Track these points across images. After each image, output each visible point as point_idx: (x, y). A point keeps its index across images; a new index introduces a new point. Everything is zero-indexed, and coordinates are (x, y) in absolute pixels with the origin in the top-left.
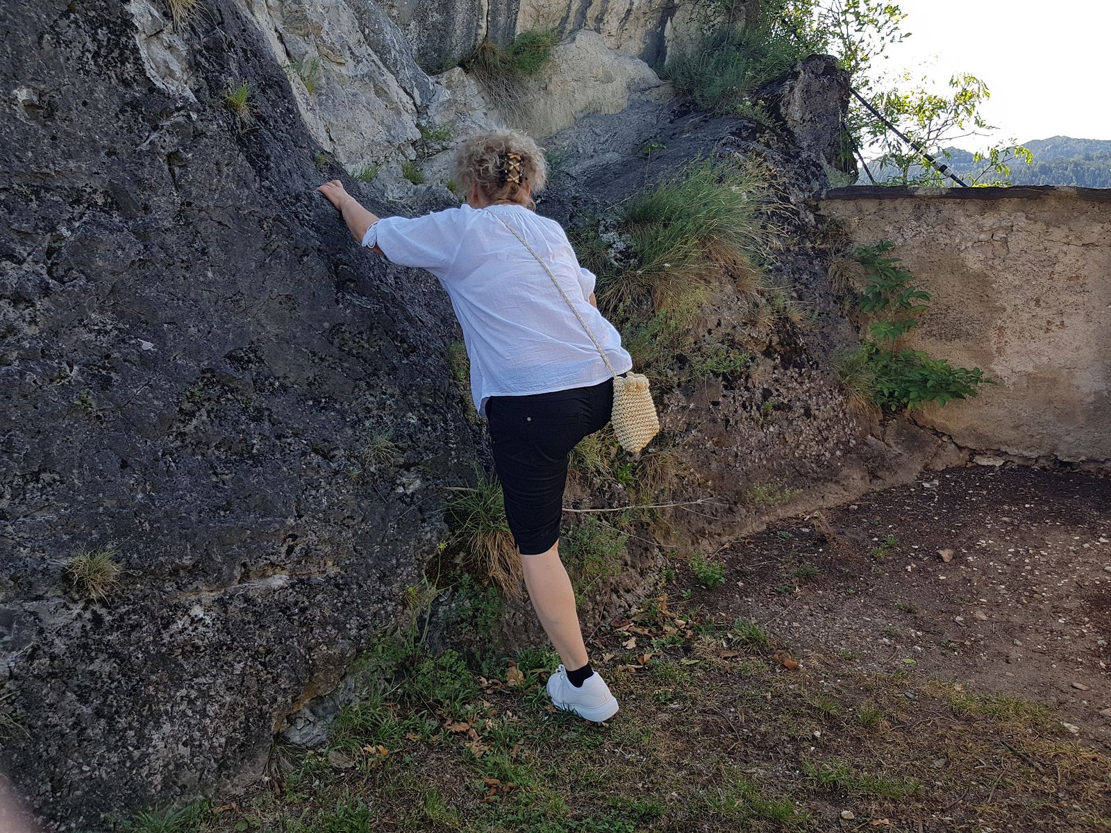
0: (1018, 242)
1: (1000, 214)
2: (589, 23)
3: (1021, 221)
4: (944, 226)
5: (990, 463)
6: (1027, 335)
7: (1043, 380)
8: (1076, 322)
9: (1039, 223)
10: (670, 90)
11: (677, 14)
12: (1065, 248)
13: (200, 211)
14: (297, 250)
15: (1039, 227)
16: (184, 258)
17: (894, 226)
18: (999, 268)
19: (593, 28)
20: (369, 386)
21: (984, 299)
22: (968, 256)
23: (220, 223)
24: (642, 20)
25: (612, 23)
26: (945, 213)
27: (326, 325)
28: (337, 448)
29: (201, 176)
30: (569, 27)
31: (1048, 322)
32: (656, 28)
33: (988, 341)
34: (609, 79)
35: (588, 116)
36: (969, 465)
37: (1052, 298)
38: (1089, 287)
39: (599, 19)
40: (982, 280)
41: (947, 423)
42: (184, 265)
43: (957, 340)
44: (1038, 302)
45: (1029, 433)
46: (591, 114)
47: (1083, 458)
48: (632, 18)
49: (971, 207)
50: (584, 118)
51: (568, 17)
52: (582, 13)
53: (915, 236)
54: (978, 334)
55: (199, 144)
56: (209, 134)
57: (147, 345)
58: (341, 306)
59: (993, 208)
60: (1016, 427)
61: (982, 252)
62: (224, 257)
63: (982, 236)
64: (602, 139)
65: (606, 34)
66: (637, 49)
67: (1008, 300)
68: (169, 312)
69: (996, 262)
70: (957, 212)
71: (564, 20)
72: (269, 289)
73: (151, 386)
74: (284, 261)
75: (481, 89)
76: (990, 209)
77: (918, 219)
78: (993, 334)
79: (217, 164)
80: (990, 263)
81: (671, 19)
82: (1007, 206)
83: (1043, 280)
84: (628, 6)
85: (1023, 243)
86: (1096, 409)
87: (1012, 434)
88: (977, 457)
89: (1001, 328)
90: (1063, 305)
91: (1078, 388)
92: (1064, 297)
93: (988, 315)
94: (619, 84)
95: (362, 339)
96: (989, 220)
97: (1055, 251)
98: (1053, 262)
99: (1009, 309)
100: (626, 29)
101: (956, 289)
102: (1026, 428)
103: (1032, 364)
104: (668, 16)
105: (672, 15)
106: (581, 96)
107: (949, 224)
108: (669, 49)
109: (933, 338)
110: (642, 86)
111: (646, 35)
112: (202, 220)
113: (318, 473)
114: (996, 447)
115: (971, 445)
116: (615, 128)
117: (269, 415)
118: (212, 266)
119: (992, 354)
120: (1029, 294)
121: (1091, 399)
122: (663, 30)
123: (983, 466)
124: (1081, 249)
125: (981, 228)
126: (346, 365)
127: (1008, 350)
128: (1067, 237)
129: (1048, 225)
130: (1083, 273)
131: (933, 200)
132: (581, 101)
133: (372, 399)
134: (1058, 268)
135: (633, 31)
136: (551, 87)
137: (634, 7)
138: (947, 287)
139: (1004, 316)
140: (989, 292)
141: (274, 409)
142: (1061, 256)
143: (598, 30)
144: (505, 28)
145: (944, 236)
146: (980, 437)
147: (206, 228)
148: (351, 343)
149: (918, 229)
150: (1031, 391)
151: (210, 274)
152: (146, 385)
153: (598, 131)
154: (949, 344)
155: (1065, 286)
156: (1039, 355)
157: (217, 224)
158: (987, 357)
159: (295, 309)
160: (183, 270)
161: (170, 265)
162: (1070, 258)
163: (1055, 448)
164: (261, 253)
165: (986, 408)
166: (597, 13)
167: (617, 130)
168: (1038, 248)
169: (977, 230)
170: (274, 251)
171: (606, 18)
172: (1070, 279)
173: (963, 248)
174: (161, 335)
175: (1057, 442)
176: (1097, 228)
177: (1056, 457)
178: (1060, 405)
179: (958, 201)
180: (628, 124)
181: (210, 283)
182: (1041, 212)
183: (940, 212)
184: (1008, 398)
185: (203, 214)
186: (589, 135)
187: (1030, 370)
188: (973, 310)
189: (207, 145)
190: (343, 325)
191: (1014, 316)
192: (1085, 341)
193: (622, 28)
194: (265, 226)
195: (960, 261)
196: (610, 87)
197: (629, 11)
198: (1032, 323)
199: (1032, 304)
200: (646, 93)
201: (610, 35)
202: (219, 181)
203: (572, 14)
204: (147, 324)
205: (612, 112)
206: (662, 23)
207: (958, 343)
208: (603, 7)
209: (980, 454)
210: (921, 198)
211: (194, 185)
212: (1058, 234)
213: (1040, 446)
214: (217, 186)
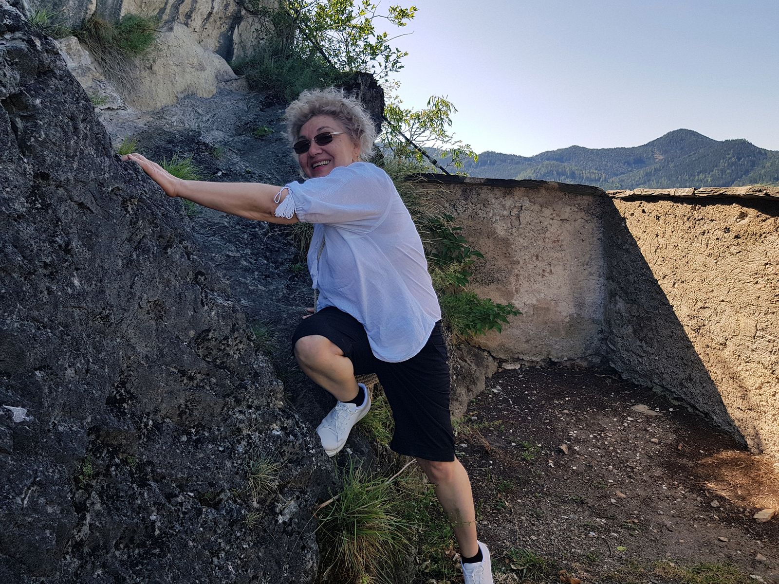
0: (525, 217)
1: (514, 198)
2: (181, 17)
3: (527, 204)
4: (482, 205)
5: (513, 368)
6: (532, 279)
7: (542, 309)
8: (558, 269)
9: (537, 205)
10: (245, 84)
11: (242, 23)
12: (551, 222)
13: (57, 187)
14: (161, 239)
15: (537, 208)
17: (450, 204)
18: (515, 234)
19: (183, 22)
20: (238, 402)
21: (507, 255)
22: (497, 226)
23: (81, 205)
24: (218, 23)
25: (197, 21)
26: (483, 196)
28: (223, 491)
30: (165, 17)
31: (543, 270)
32: (228, 32)
33: (510, 284)
34: (202, 68)
35: (187, 97)
36: (500, 370)
37: (545, 254)
38: (565, 247)
39: (188, 16)
40: (506, 242)
41: (487, 342)
43: (492, 284)
44: (537, 256)
45: (534, 345)
46: (189, 96)
47: (566, 358)
48: (212, 19)
49: (498, 193)
50: (184, 98)
53: (465, 211)
54: (504, 280)
57: (19, 414)
59: (511, 194)
60: (527, 342)
61: (505, 223)
63: (505, 213)
64: (204, 119)
65: (192, 29)
66: (213, 45)
67: (521, 256)
69: (514, 230)
70: (490, 196)
72: (138, 294)
76: (508, 194)
77: (466, 199)
78: (512, 279)
80: (510, 231)
81: (238, 26)
82: (519, 192)
83: (539, 243)
84: (210, 10)
85: (528, 218)
86: (571, 326)
87: (525, 346)
88: (504, 364)
89: (517, 275)
90: (551, 259)
91: (560, 313)
92: (551, 254)
93: (509, 266)
94: (208, 74)
96: (509, 202)
97: (546, 224)
98: (545, 230)
99: (521, 262)
100: (206, 29)
101: (491, 249)
102: (533, 342)
103: (535, 299)
104: (236, 23)
105: (239, 24)
106: (181, 79)
107: (485, 203)
108: (235, 50)
109: (477, 284)
110: (226, 77)
111: (220, 35)
114: (516, 356)
115: (502, 356)
116: (214, 110)
119: (512, 293)
120: (532, 252)
121: (567, 320)
122: (232, 34)
123: (509, 370)
124: (560, 223)
125: (504, 206)
127: (522, 291)
128: (552, 214)
129: (541, 206)
130: (561, 238)
131: (474, 186)
132: (181, 83)
134: (548, 235)
135: (211, 31)
136: (155, 68)
137: (214, 11)
138: (486, 246)
139: (519, 267)
140: (510, 251)
142: (549, 227)
143: (187, 24)
144: (112, 8)
145: (483, 212)
146: (507, 350)
148: (215, 352)
149: (466, 206)
150: (535, 317)
151: (76, 282)
153: (200, 111)
154: (487, 287)
155: (552, 247)
156: (539, 292)
157: (76, 207)
158: (509, 295)
159: (161, 317)
162: (554, 229)
163: (549, 353)
165: (509, 330)
167: (216, 112)
168: (536, 221)
169: (502, 209)
170: (139, 243)
172: (554, 242)
173: (494, 220)
175: (550, 349)
176: (568, 209)
177: (550, 359)
178: (551, 325)
179: (490, 187)
180: (224, 107)
181: (80, 296)
182: (537, 197)
183: (479, 194)
184: (523, 322)
185: (61, 191)
186: (192, 113)
187: (535, 302)
188: (501, 263)
190: (209, 331)
191: (524, 267)
192: (564, 282)
193: (203, 27)
194: (129, 209)
195: (493, 229)
196: (203, 75)
197: (210, 14)
198: (534, 271)
199: (534, 258)
200: (229, 83)
201: (194, 31)
205: (205, 96)
206: (232, 29)
207: (493, 286)
208: (192, 6)
209: (504, 362)
210: (467, 184)
212: (547, 212)
213: (541, 353)
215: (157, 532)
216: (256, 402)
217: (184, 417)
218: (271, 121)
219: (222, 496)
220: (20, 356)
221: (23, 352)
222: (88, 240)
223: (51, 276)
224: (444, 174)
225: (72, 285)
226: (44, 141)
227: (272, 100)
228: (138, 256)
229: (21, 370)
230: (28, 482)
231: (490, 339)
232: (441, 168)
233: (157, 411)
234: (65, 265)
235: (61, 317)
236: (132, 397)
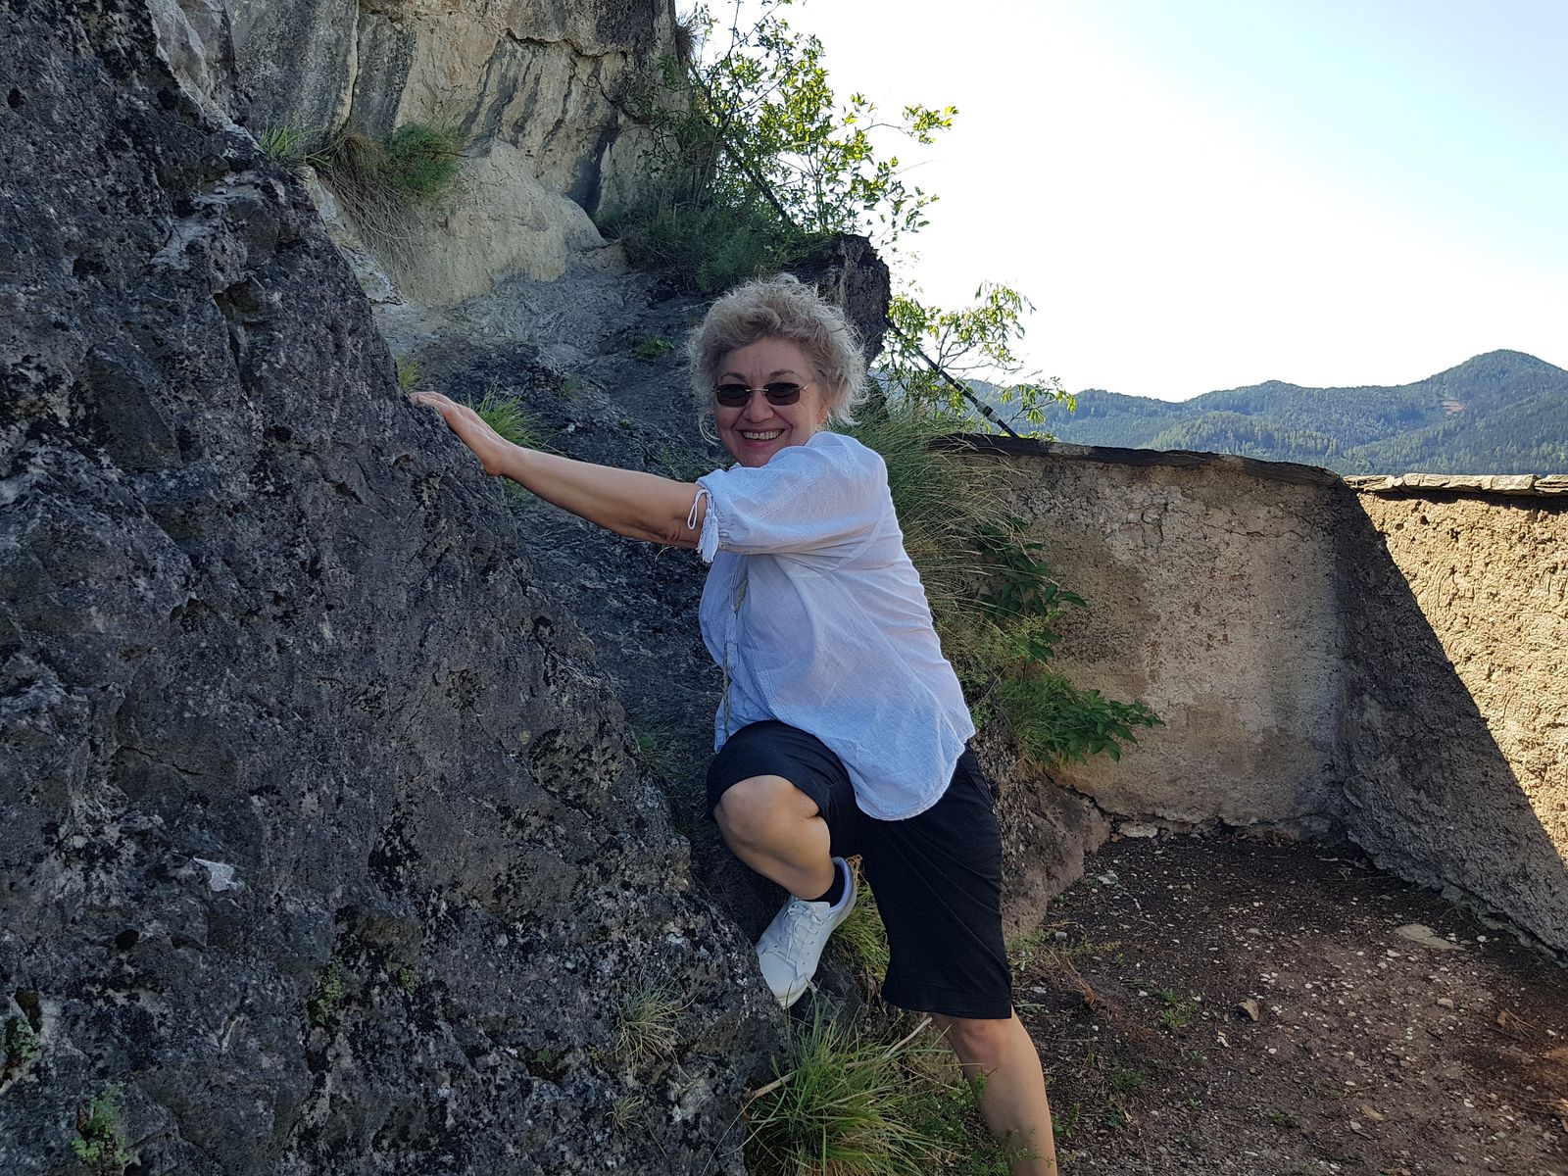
0: (1173, 525)
1: (1150, 487)
2: (504, 129)
3: (1177, 499)
4: (1084, 499)
5: (1142, 834)
6: (1185, 653)
7: (1205, 715)
8: (1241, 635)
9: (1197, 502)
10: (620, 255)
11: (619, 140)
12: (1227, 537)
13: (303, 453)
14: (478, 555)
15: (1197, 507)
16: (281, 591)
17: (1019, 496)
18: (1152, 561)
19: (508, 139)
20: (605, 874)
21: (1134, 603)
22: (1115, 542)
23: (341, 488)
24: (574, 140)
25: (535, 138)
26: (1086, 481)
27: (525, 736)
28: (571, 1048)
29: (305, 357)
30: (476, 130)
31: (1210, 636)
32: (591, 156)
33: (1139, 661)
34: (540, 225)
35: (511, 280)
36: (1115, 838)
37: (1214, 603)
38: (1255, 590)
39: (519, 127)
40: (1132, 577)
41: (1090, 779)
42: (278, 611)
43: (1102, 661)
44: (1197, 607)
45: (1189, 789)
46: (514, 279)
47: (1254, 820)
48: (561, 133)
49: (1117, 475)
50: (506, 281)
51: (476, 114)
52: (497, 111)
53: (1049, 511)
54: (1127, 652)
55: (293, 268)
56: (312, 244)
57: (221, 875)
58: (553, 688)
59: (1144, 478)
60: (1173, 782)
61: (1131, 538)
62: (349, 581)
63: (1131, 516)
64: (542, 322)
65: (524, 152)
66: (562, 182)
67: (1160, 605)
68: (260, 756)
69: (1149, 552)
70: (1100, 481)
71: (472, 117)
72: (433, 658)
73: (251, 1011)
74: (460, 585)
75: (341, 209)
76: (1139, 479)
77: (1052, 487)
78: (1145, 652)
79: (333, 328)
80: (1141, 553)
81: (611, 146)
82: (1160, 476)
83: (1203, 579)
84: (559, 115)
85: (1180, 528)
86: (1266, 752)
87: (1169, 790)
88: (1123, 825)
89: (1154, 644)
90: (1225, 613)
91: (1244, 724)
92: (1227, 602)
93: (1139, 625)
94: (554, 235)
95: (591, 763)
96: (1139, 495)
97: (1216, 540)
98: (1214, 554)
99: (1164, 618)
100: (550, 150)
101: (1101, 589)
102: (1184, 782)
103: (1192, 694)
104: (607, 140)
105: (612, 141)
106: (501, 246)
107: (1091, 497)
108: (604, 191)
109: (1071, 658)
110: (585, 243)
111: (577, 163)
112: (308, 478)
113: (555, 1130)
114: (1149, 811)
115: (1120, 810)
116: (560, 306)
117: (444, 1001)
118: (329, 608)
119: (1144, 680)
120: (1187, 597)
121: (1258, 739)
122: (599, 160)
123: (1135, 839)
124: (1245, 539)
125: (1129, 503)
126: (561, 830)
127: (1164, 676)
128: (1230, 522)
129: (1207, 506)
130: (1248, 570)
131: (1069, 461)
132: (501, 253)
133: (610, 905)
134: (1220, 563)
135: (560, 155)
136: (454, 224)
137: (568, 117)
138: (1090, 582)
139: (1158, 628)
140: (1140, 594)
141: (450, 982)
142: (1222, 547)
143: (515, 143)
144: (380, 112)
145: (1085, 513)
146: (1130, 798)
147: (315, 501)
148: (565, 774)
149: (1052, 501)
150: (1191, 731)
151: (327, 632)
152: (239, 1010)
153: (534, 307)
154: (1091, 665)
155: (1228, 588)
156: (1200, 680)
157: (333, 492)
158: (1136, 683)
159: (471, 703)
160: (277, 625)
161: (251, 613)
162: (1233, 551)
163: (1219, 807)
164: (417, 566)
165: (1137, 755)
166: (517, 116)
167: (564, 309)
168: (1196, 535)
169: (1125, 508)
170: (439, 560)
171: (529, 126)
172: (1233, 578)
173: (1109, 531)
174: (247, 832)
175: (1221, 799)
176: (1262, 512)
177: (1221, 820)
178: (1224, 749)
179: (1100, 465)
180: (580, 300)
181: (332, 657)
182: (1198, 487)
183: (1078, 478)
184: (1164, 740)
185: (309, 461)
186: (519, 311)
187: (1190, 701)
188: (1121, 618)
189: (310, 274)
190: (556, 732)
191: (1169, 627)
192: (1252, 661)
193: (546, 147)
194: (425, 497)
195: (1105, 549)
196: (542, 238)
197: (560, 122)
198: (1191, 637)
199: (1191, 610)
200: (590, 254)
201: (529, 154)
202: (339, 373)
203: (484, 110)
204: (205, 804)
205: (545, 278)
206: (599, 150)
207: (1103, 665)
208: (527, 107)
209: (1124, 821)
210: (1054, 457)
211: (289, 382)
212: (1219, 517)
213: (1201, 808)
214: (336, 389)
215: (450, 1122)
216: (639, 878)
217: (504, 898)
218: (669, 327)
219: (569, 1059)
220: (227, 766)
221: (233, 759)
222: (350, 555)
223: (285, 619)
224: (1006, 434)
225: (319, 637)
226: (285, 370)
227: (671, 286)
228: (436, 586)
229: (226, 793)
230: (231, 1006)
231: (1097, 773)
232: (1000, 423)
233: (455, 885)
234: (310, 599)
235: (298, 697)
236: (413, 855)
